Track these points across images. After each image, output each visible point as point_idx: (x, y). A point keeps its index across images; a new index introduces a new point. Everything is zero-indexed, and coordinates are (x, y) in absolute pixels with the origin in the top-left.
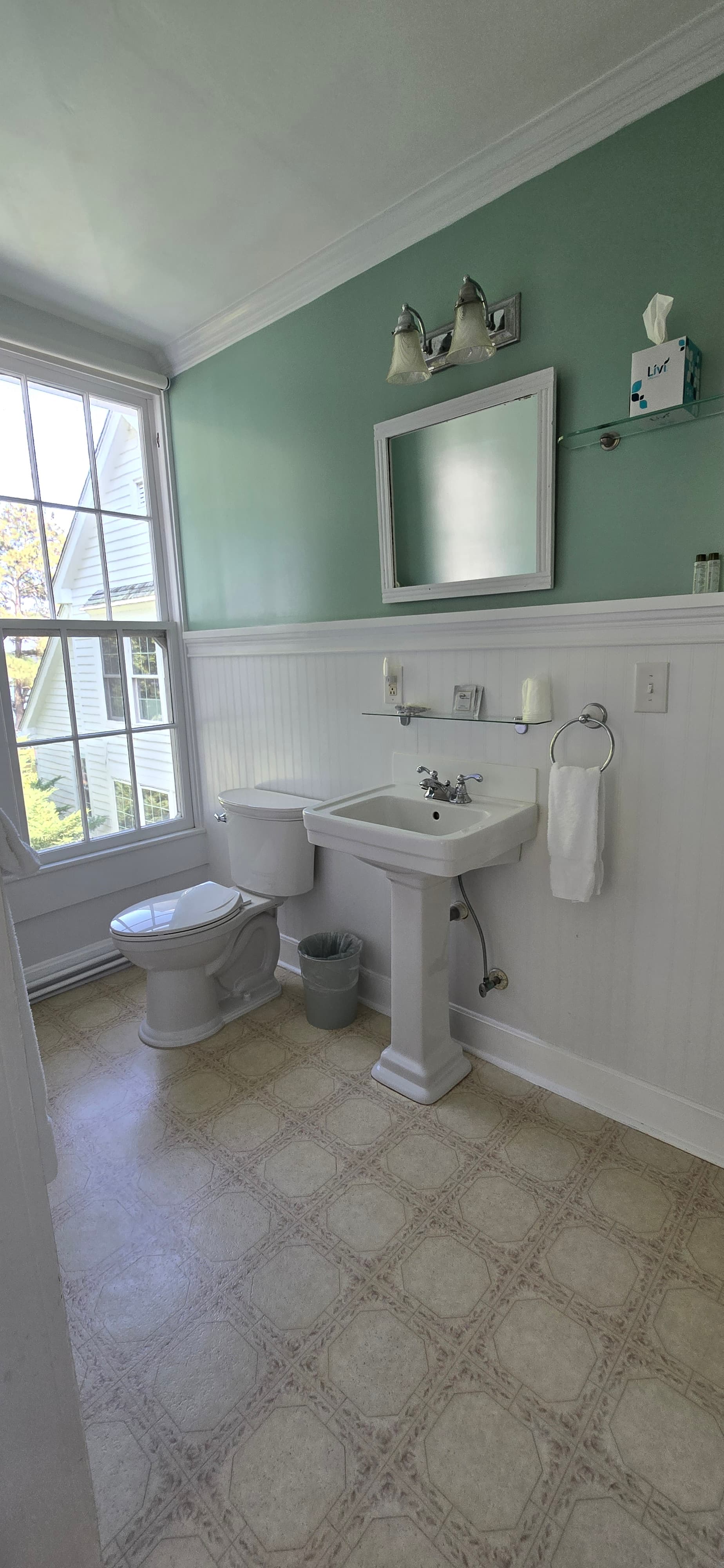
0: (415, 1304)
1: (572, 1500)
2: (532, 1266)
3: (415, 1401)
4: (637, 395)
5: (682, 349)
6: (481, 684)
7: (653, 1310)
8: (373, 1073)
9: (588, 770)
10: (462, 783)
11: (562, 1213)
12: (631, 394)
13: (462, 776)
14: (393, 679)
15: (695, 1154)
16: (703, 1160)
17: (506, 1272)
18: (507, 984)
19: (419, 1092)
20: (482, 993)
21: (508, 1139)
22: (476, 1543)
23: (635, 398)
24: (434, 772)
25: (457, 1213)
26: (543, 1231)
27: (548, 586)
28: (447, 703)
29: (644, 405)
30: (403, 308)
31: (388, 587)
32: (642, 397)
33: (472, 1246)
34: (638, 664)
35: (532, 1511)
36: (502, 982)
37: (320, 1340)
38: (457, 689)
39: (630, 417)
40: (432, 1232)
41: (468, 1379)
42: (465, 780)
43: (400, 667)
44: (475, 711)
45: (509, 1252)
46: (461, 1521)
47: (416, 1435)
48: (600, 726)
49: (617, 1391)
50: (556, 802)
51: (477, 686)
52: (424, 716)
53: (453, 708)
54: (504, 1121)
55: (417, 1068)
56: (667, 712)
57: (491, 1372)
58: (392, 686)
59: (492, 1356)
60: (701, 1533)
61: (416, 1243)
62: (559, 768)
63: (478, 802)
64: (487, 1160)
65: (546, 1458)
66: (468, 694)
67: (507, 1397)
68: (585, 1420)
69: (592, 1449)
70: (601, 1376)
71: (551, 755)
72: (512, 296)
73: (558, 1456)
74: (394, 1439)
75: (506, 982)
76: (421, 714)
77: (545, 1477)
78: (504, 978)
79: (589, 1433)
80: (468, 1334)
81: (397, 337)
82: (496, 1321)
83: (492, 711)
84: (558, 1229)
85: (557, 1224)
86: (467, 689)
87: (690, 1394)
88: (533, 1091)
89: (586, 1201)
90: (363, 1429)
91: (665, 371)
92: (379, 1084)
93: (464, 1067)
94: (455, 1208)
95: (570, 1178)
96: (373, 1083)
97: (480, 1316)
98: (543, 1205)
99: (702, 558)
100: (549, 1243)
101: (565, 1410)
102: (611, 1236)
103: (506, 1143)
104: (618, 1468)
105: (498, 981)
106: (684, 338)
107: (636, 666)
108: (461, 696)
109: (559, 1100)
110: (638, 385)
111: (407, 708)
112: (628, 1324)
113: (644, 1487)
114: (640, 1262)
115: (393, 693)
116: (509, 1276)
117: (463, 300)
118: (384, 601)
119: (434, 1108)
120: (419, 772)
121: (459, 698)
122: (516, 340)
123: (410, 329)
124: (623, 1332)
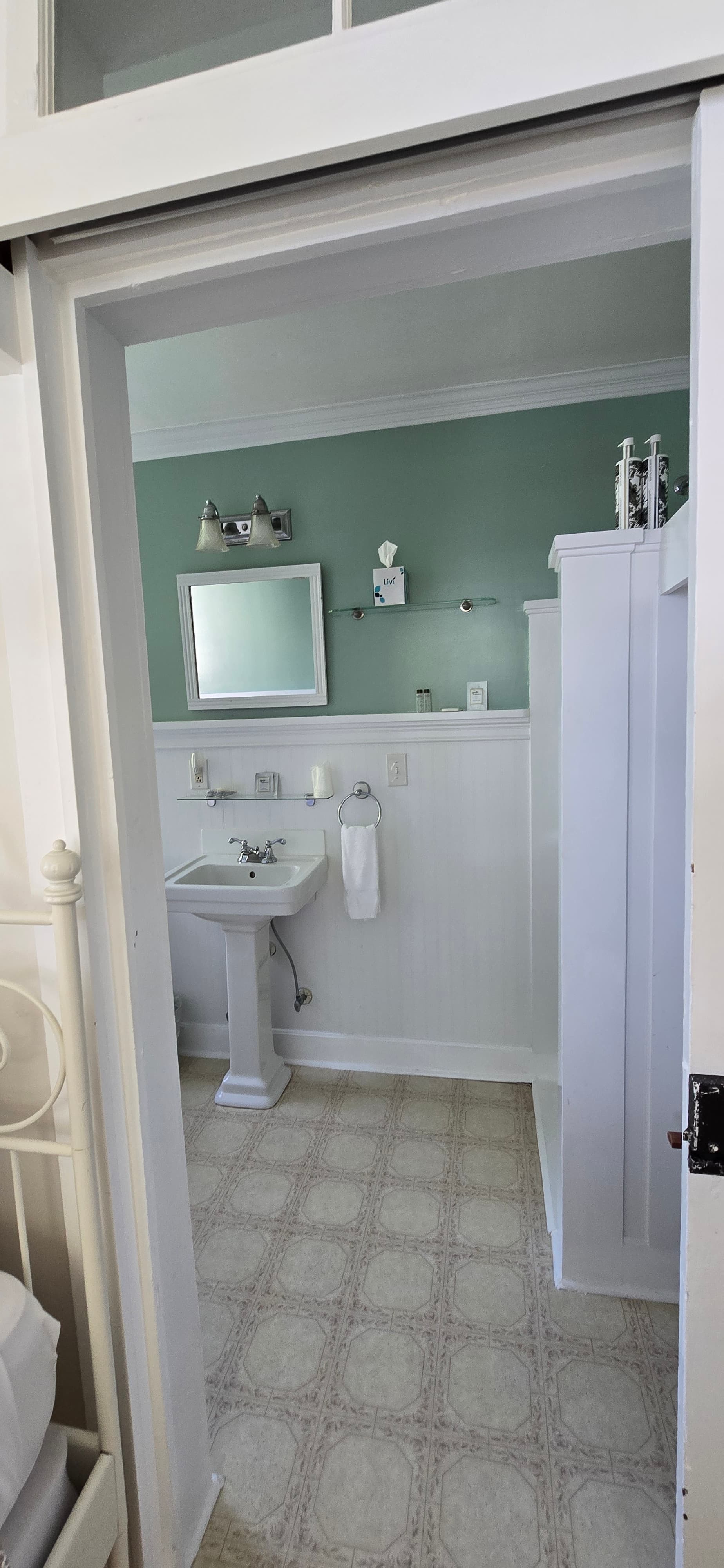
0: (322, 1227)
1: (454, 1272)
2: (385, 1174)
3: (347, 1275)
4: (378, 594)
5: (402, 573)
6: (276, 771)
7: (460, 1167)
8: (216, 1101)
9: (367, 827)
10: (270, 847)
11: (390, 1139)
12: (375, 593)
13: (269, 842)
14: (200, 770)
15: (453, 1077)
16: (457, 1079)
17: (370, 1185)
18: (312, 998)
19: (262, 1101)
20: (297, 1008)
21: (337, 1110)
22: (413, 1318)
23: (377, 595)
24: (245, 841)
25: (324, 1165)
26: (383, 1153)
27: (326, 704)
28: (249, 787)
29: (383, 600)
30: (207, 502)
31: (193, 697)
32: (381, 596)
33: (343, 1179)
34: (387, 755)
35: (435, 1289)
36: (307, 997)
37: (268, 1275)
38: (257, 775)
39: (375, 606)
40: (313, 1183)
41: (373, 1249)
42: (272, 844)
43: (205, 760)
44: (274, 791)
45: (367, 1173)
46: (401, 1313)
47: (356, 1290)
48: (367, 796)
49: (456, 1214)
50: (348, 852)
51: (274, 773)
52: (231, 798)
53: (256, 789)
54: (330, 1100)
55: (255, 1082)
56: (407, 785)
57: (385, 1238)
58: (198, 775)
59: (382, 1230)
60: (517, 1253)
61: (305, 1194)
62: (347, 828)
63: (282, 860)
64: (330, 1126)
65: (433, 1262)
66: (267, 779)
67: (399, 1246)
68: (445, 1235)
69: (454, 1246)
70: (445, 1211)
71: (339, 821)
72: (284, 510)
73: (438, 1258)
74: (344, 1299)
75: (311, 997)
76: (228, 797)
77: (436, 1271)
78: (309, 994)
79: (450, 1240)
80: (362, 1228)
81: (203, 522)
82: (376, 1212)
83: (285, 791)
84: (391, 1148)
85: (390, 1146)
86: (266, 775)
87: (492, 1197)
88: (341, 1075)
89: (401, 1126)
90: (322, 1305)
91: (393, 583)
92: (225, 1108)
93: (286, 1074)
94: (321, 1163)
95: (387, 1118)
96: (219, 1108)
97: (365, 1214)
98: (376, 1139)
99: (420, 691)
100: (389, 1158)
101: (434, 1236)
102: (423, 1140)
103: (337, 1113)
104: (470, 1247)
105: (305, 997)
106: (402, 567)
107: (386, 756)
108: (261, 781)
109: (361, 1074)
110: (378, 588)
111: (219, 793)
112: (449, 1180)
113: (485, 1248)
114: (444, 1146)
115: (199, 780)
116: (373, 1186)
117: (258, 511)
118: (190, 708)
119: (276, 1109)
120: (231, 842)
121: (260, 783)
122: (289, 538)
123: (213, 518)
124: (448, 1184)
